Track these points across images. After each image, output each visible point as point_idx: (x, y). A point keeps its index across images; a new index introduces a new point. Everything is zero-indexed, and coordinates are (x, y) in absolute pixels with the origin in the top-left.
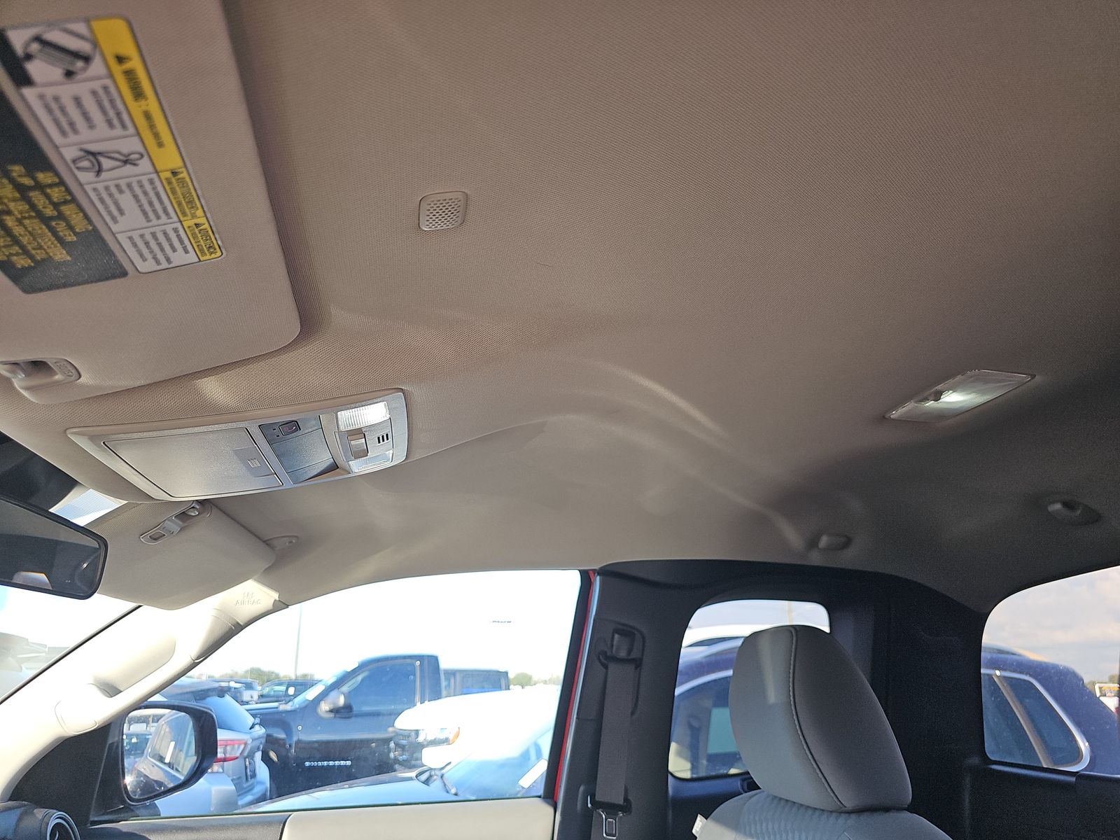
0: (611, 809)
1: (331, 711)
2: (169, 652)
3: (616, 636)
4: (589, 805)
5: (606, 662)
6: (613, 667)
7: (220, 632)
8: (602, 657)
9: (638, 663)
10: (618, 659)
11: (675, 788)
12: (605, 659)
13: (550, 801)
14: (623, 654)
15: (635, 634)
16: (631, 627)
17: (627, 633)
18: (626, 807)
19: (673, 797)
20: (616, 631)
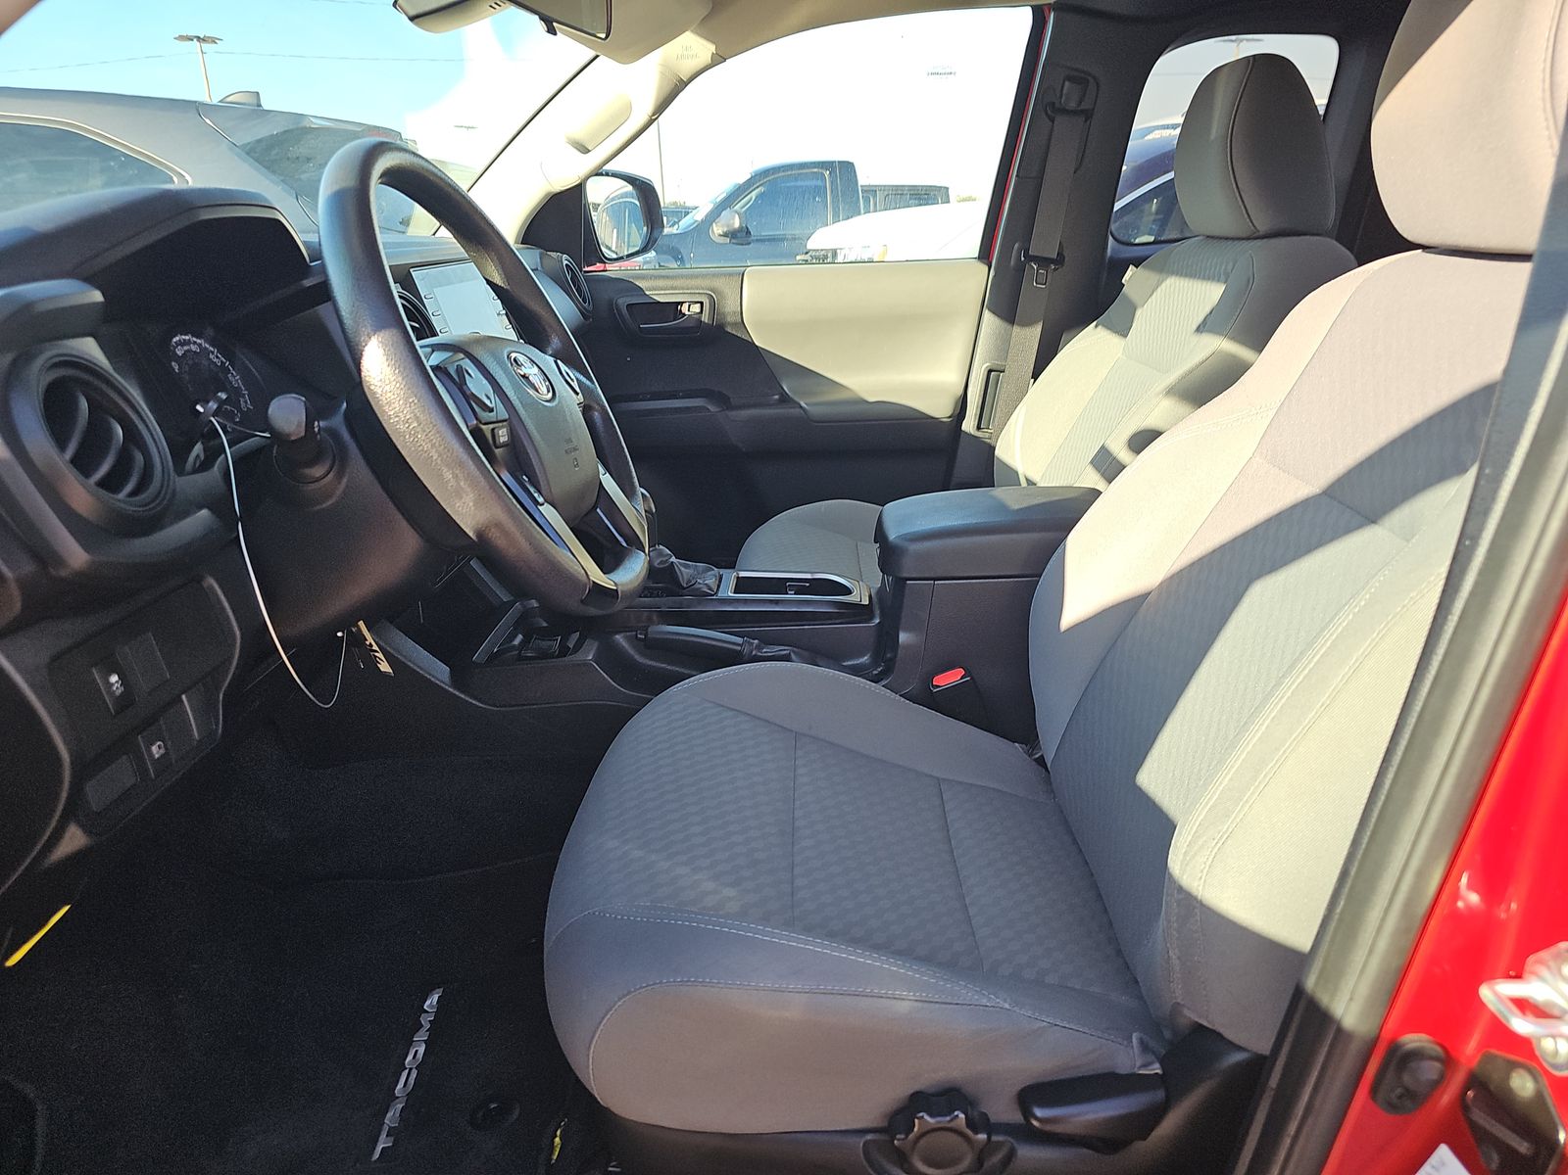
0: (1043, 262)
1: (725, 235)
2: (626, 112)
3: (1067, 83)
4: (1023, 259)
5: (1053, 115)
6: (1059, 119)
7: (667, 90)
8: (1051, 109)
9: (1088, 115)
10: (1067, 110)
11: (1113, 249)
12: (1052, 112)
13: (986, 261)
14: (1072, 105)
15: (1088, 81)
16: (1083, 72)
17: (1080, 80)
18: (1060, 260)
19: (1111, 257)
20: (1069, 78)
